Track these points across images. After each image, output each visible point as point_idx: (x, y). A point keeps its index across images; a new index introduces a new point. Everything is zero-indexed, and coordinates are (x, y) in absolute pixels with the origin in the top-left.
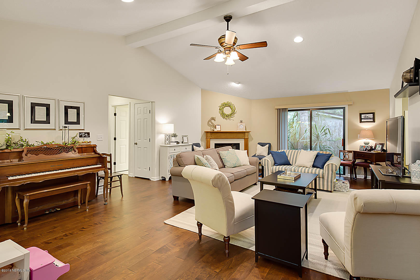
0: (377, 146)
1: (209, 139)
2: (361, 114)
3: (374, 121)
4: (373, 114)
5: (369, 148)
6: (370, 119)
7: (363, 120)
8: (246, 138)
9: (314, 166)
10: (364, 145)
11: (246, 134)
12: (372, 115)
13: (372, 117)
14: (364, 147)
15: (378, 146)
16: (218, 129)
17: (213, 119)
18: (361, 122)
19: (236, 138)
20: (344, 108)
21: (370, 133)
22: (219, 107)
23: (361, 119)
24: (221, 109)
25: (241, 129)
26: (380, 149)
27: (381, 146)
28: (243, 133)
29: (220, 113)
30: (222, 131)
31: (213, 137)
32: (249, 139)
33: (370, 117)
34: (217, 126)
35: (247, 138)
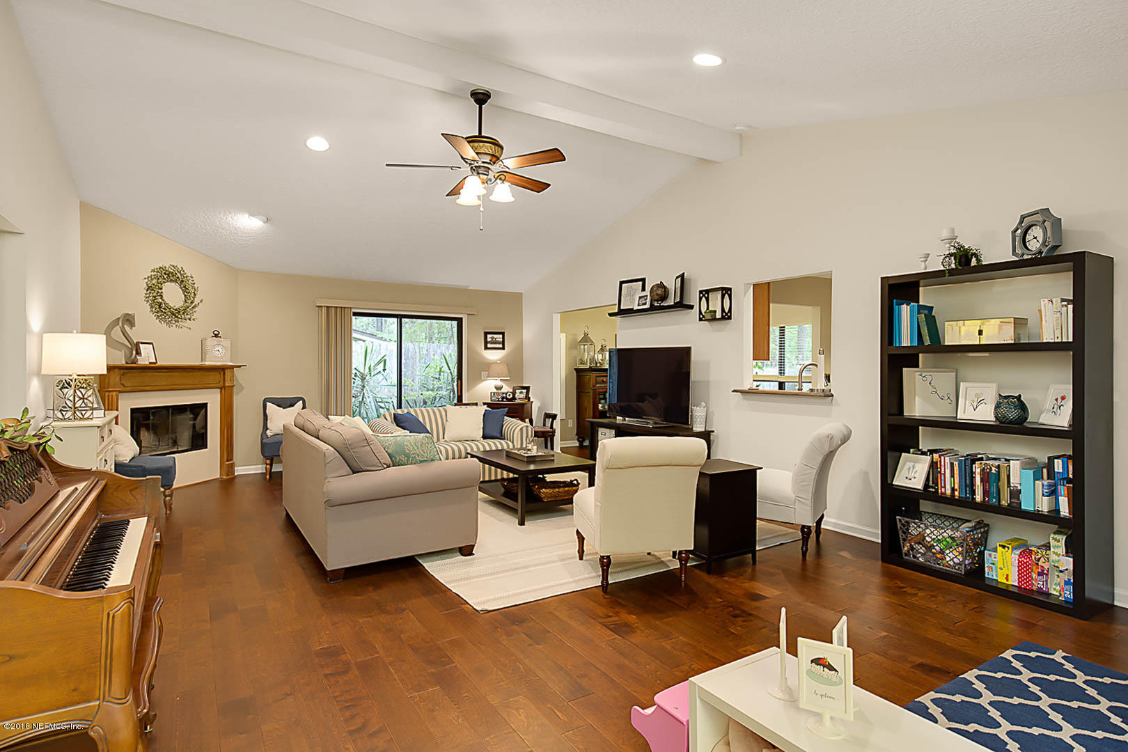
0: (517, 391)
1: (114, 394)
2: (486, 334)
3: (503, 348)
4: (503, 334)
5: (509, 395)
6: (499, 343)
7: (489, 346)
8: (226, 385)
9: (484, 437)
10: (495, 391)
11: (228, 373)
12: (501, 336)
13: (501, 340)
14: (498, 394)
15: (520, 391)
16: (146, 356)
17: (129, 320)
18: (486, 348)
19: (200, 386)
20: (460, 321)
21: (503, 369)
22: (147, 280)
23: (486, 342)
24: (154, 291)
25: (218, 355)
26: (523, 396)
27: (525, 391)
28: (222, 370)
29: (148, 301)
30: (159, 363)
31: (129, 385)
32: (235, 388)
33: (499, 340)
34: (144, 345)
35: (230, 387)
